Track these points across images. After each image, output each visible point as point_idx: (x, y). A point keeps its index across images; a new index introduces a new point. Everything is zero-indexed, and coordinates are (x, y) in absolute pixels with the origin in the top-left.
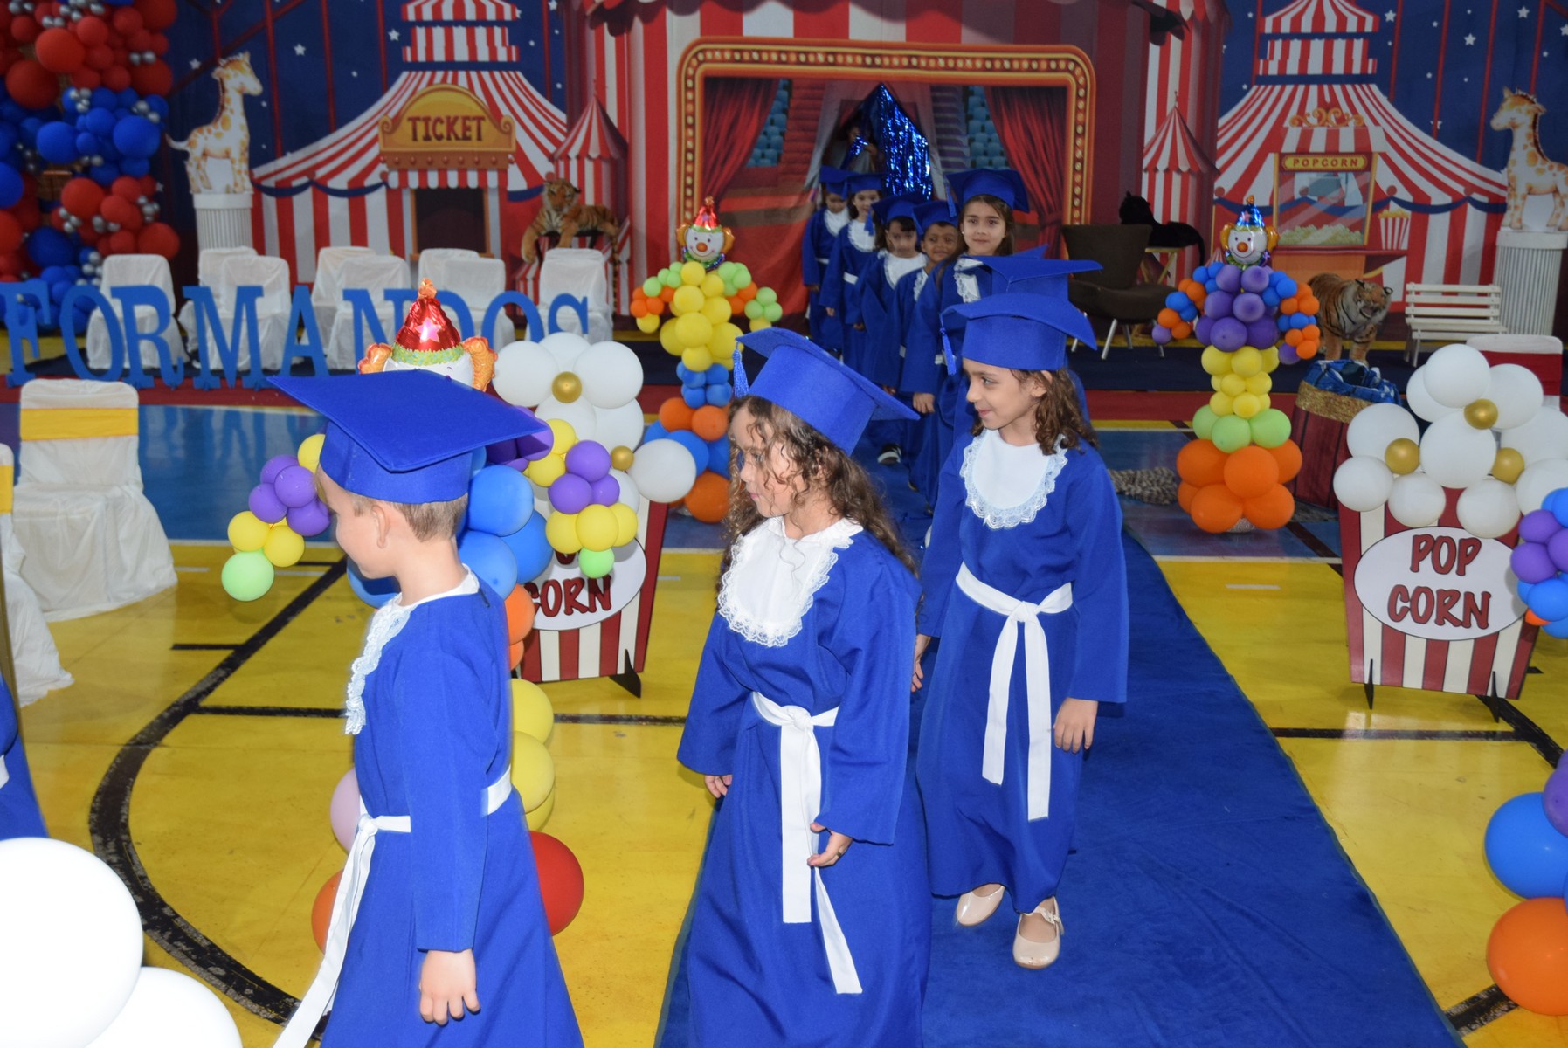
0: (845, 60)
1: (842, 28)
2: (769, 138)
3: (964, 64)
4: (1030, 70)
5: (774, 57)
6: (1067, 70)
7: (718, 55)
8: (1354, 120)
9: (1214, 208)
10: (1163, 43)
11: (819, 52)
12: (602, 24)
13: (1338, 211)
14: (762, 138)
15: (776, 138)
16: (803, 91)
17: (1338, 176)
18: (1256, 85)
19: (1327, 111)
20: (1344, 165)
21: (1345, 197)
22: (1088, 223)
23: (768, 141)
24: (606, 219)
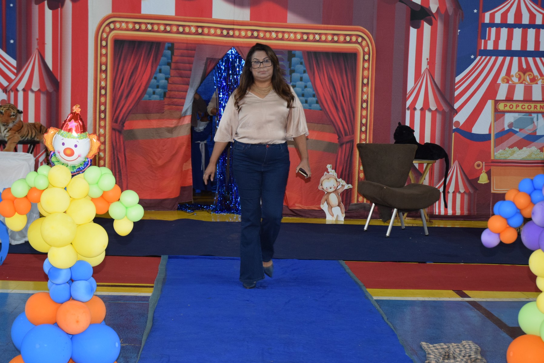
0: (209, 31)
1: (207, 10)
2: (158, 81)
3: (289, 36)
4: (333, 41)
5: (162, 28)
6: (356, 42)
7: (124, 25)
8: (541, 80)
9: (453, 134)
10: (418, 27)
11: (192, 26)
12: (43, 1)
13: (532, 138)
14: (153, 81)
15: (163, 82)
16: (181, 51)
17: (531, 115)
18: (479, 56)
19: (524, 74)
20: (535, 109)
21: (536, 130)
22: (372, 143)
23: (157, 83)
24: (41, 133)
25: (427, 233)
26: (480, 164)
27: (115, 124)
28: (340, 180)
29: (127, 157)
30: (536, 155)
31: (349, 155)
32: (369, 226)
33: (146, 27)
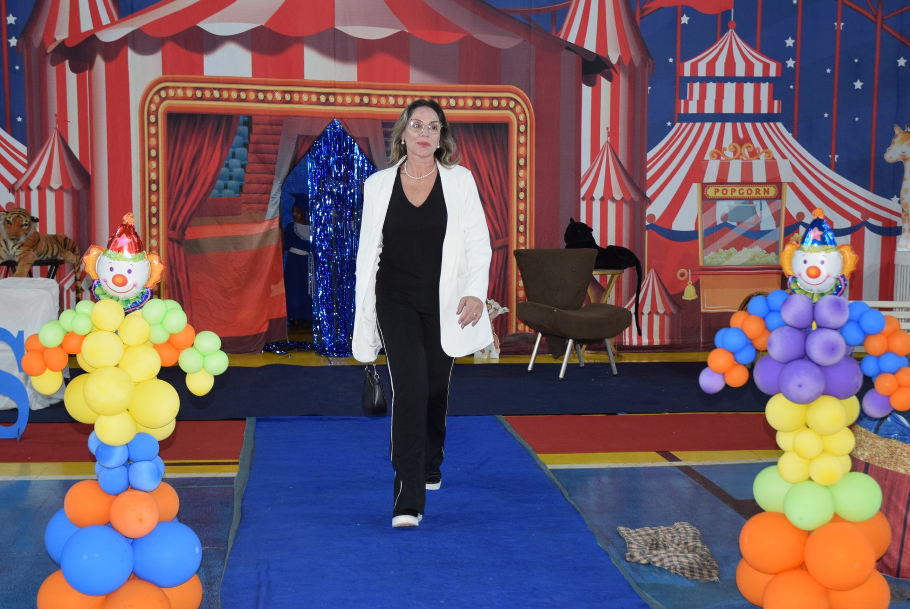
0: (300, 98)
1: (298, 69)
2: (231, 170)
4: (474, 107)
5: (234, 95)
6: (508, 108)
7: (180, 92)
8: (764, 154)
9: (647, 232)
10: (593, 83)
11: (276, 91)
12: (63, 61)
13: (755, 234)
14: (224, 170)
15: (238, 171)
16: (262, 127)
17: (753, 203)
18: (678, 122)
19: (741, 146)
20: (758, 194)
21: (760, 223)
22: (534, 248)
23: (230, 173)
24: (67, 248)
25: (615, 372)
26: (684, 273)
27: (171, 232)
28: (491, 301)
29: (191, 279)
30: (761, 258)
31: (502, 267)
32: (535, 365)
33: (212, 94)
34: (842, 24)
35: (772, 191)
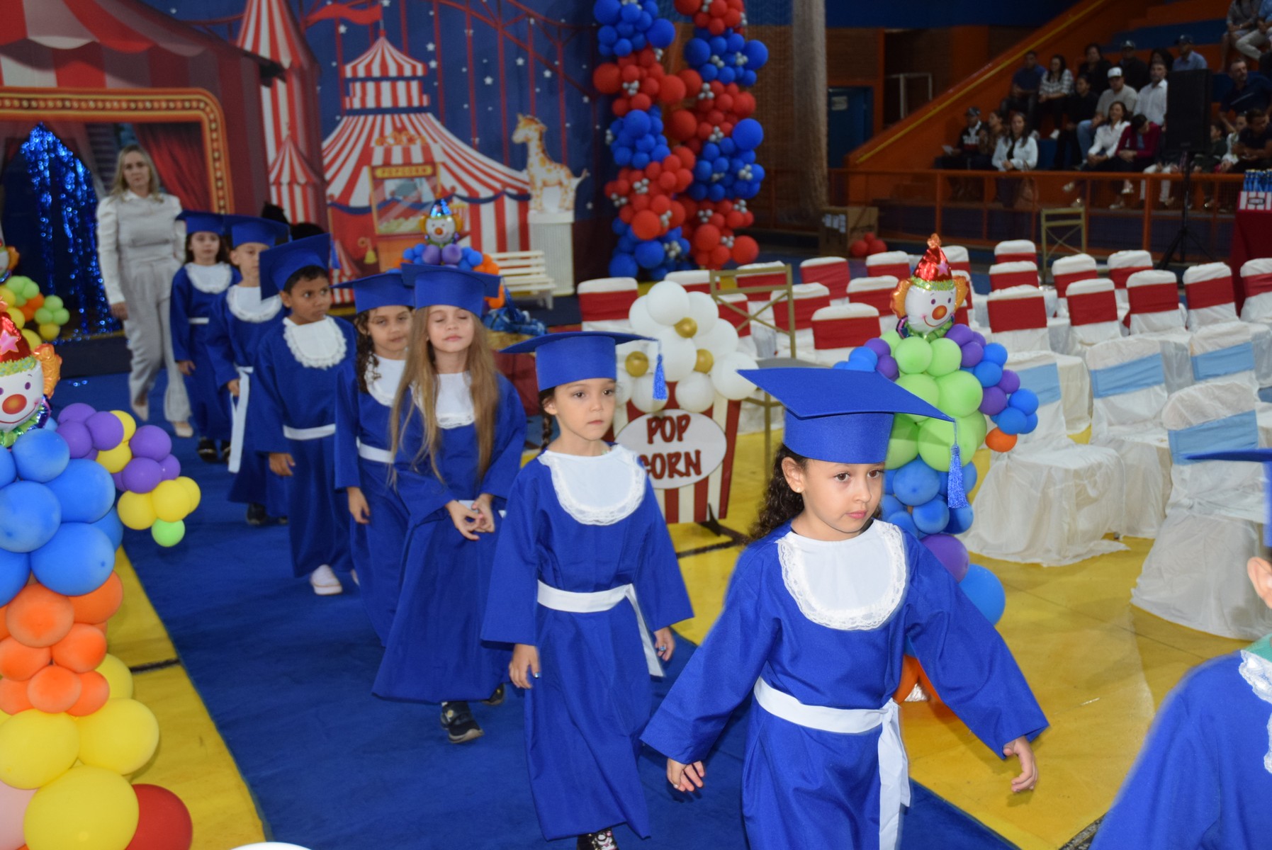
3: (112, 105)
4: (168, 108)
6: (198, 108)
8: (419, 139)
9: (329, 211)
10: (270, 84)
17: (414, 181)
18: (346, 116)
19: (400, 134)
20: (417, 173)
21: (421, 196)
26: (364, 241)
34: (471, 32)
35: (429, 170)
